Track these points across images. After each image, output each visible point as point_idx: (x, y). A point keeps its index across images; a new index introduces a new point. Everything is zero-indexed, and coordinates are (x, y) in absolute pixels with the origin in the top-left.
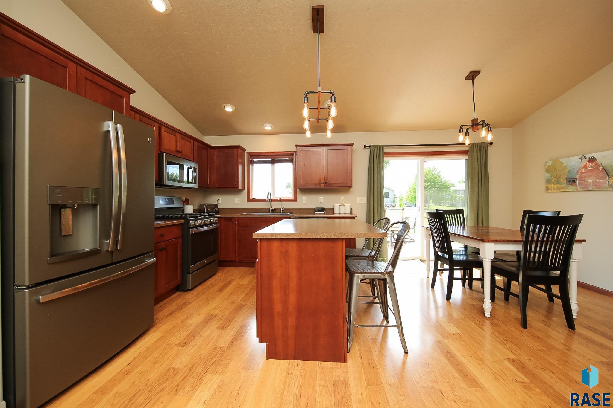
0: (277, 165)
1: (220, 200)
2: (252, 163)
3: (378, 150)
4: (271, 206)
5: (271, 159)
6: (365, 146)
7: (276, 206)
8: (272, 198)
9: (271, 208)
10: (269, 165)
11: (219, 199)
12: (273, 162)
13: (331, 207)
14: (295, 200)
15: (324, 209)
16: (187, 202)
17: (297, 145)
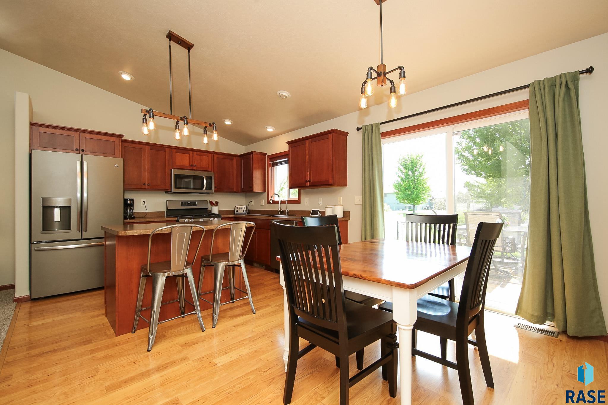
2: (275, 165)
3: (370, 130)
4: (280, 207)
6: (358, 129)
9: (280, 209)
11: (252, 202)
14: (298, 202)
15: (320, 211)
16: (217, 204)
17: (287, 143)
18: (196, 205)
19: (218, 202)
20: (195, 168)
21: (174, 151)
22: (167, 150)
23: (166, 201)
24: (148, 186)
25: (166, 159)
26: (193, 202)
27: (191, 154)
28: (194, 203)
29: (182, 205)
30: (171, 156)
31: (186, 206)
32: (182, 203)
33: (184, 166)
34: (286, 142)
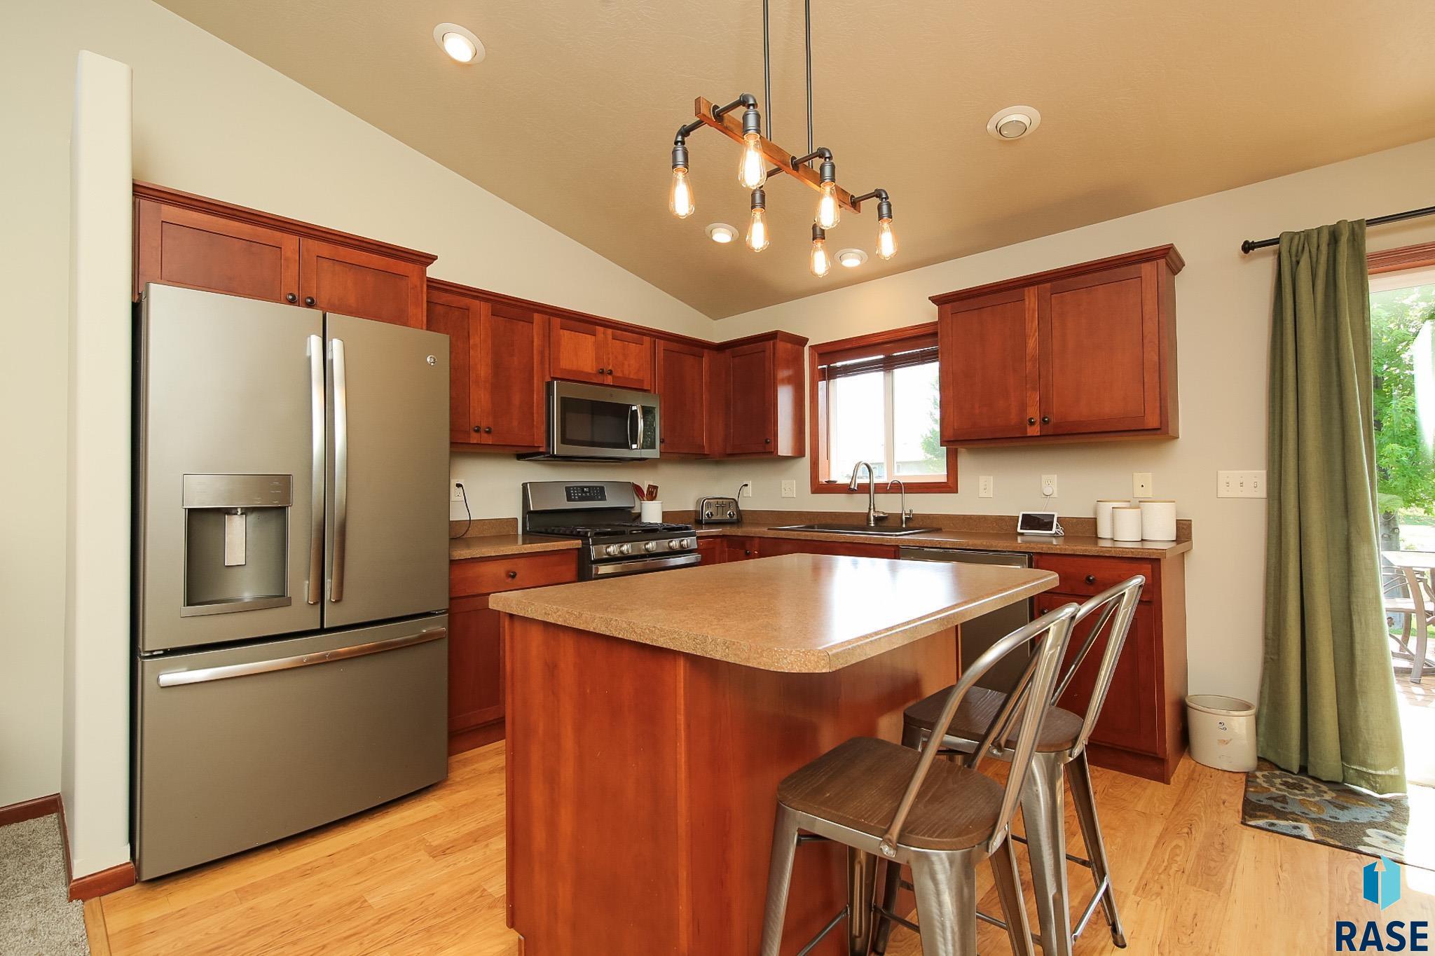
0: (900, 373)
1: (750, 486)
2: (831, 374)
3: (1324, 248)
4: (872, 504)
5: (882, 357)
6: (1248, 247)
7: (888, 505)
8: (876, 481)
9: (874, 511)
10: (877, 377)
11: (746, 485)
12: (889, 365)
13: (1089, 514)
14: (949, 486)
15: (1058, 518)
16: (652, 494)
17: (936, 300)
18: (603, 498)
19: (656, 488)
20: (609, 380)
21: (557, 321)
22: (537, 317)
23: (524, 486)
24: (486, 435)
25: (535, 348)
26: (596, 487)
27: (600, 336)
28: (597, 492)
29: (569, 499)
30: (548, 336)
31: (581, 499)
32: (568, 489)
33: (582, 372)
34: (930, 298)
